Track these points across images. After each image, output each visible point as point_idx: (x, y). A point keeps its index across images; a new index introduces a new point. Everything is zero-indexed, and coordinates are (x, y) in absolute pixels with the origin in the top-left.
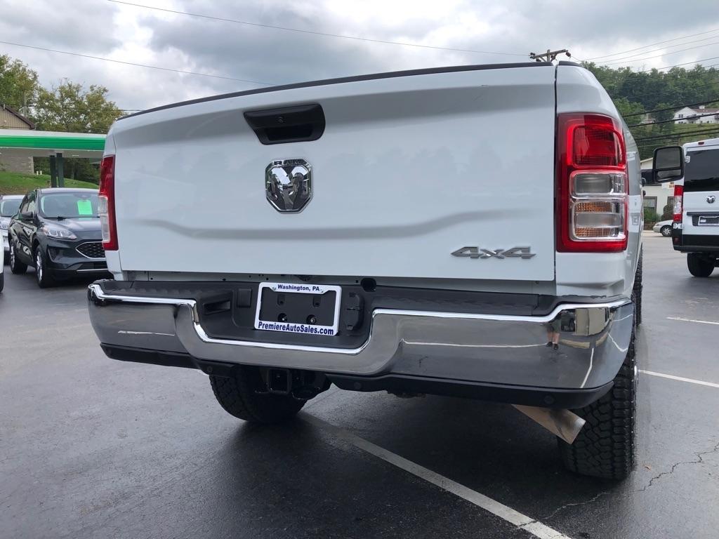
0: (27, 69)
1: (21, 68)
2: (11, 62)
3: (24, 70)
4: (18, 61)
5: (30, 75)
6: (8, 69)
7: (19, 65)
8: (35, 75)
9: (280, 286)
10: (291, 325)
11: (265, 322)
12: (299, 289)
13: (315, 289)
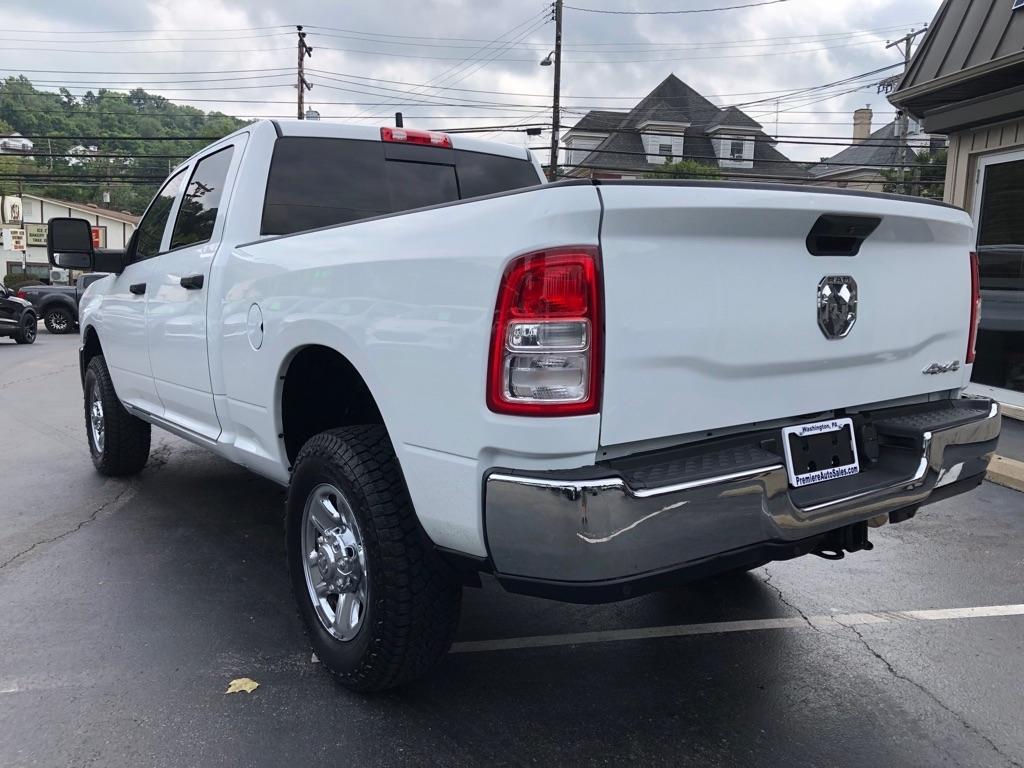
9: (804, 429)
10: (824, 472)
11: (801, 476)
12: (821, 428)
13: (834, 425)
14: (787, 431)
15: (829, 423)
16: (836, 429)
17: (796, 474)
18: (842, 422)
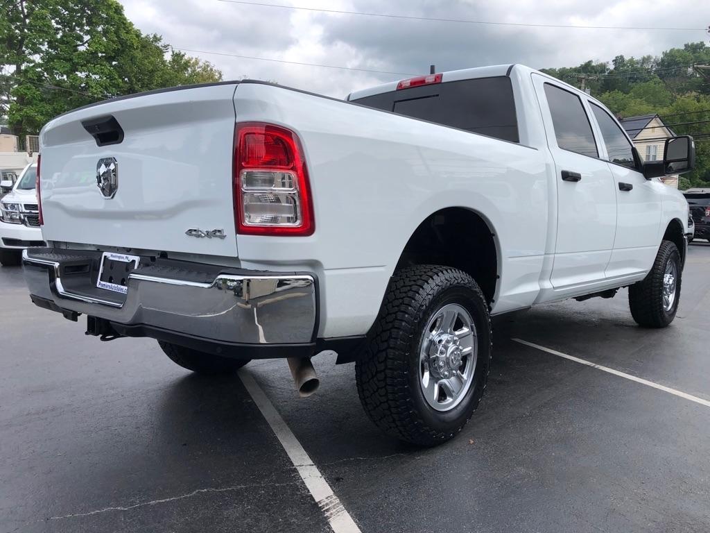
0: (214, 69)
1: (209, 69)
2: (201, 64)
3: (211, 70)
4: (207, 62)
5: (217, 74)
6: (199, 69)
7: (208, 66)
8: (220, 74)
9: (112, 255)
10: (113, 285)
11: (102, 282)
12: (119, 257)
13: (127, 258)
14: (105, 254)
15: (124, 256)
16: (126, 261)
17: (101, 280)
18: (131, 258)
